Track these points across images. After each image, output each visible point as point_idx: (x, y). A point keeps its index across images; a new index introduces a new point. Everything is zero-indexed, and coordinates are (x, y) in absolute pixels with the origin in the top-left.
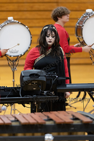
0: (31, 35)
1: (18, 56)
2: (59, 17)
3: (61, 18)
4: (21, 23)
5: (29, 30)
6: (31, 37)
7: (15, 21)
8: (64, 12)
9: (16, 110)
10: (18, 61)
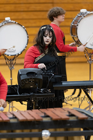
0: (27, 34)
1: (16, 55)
2: (55, 17)
3: (57, 18)
4: (18, 24)
5: (26, 30)
6: (28, 37)
7: (12, 21)
8: (59, 12)
9: (13, 107)
10: (16, 60)
